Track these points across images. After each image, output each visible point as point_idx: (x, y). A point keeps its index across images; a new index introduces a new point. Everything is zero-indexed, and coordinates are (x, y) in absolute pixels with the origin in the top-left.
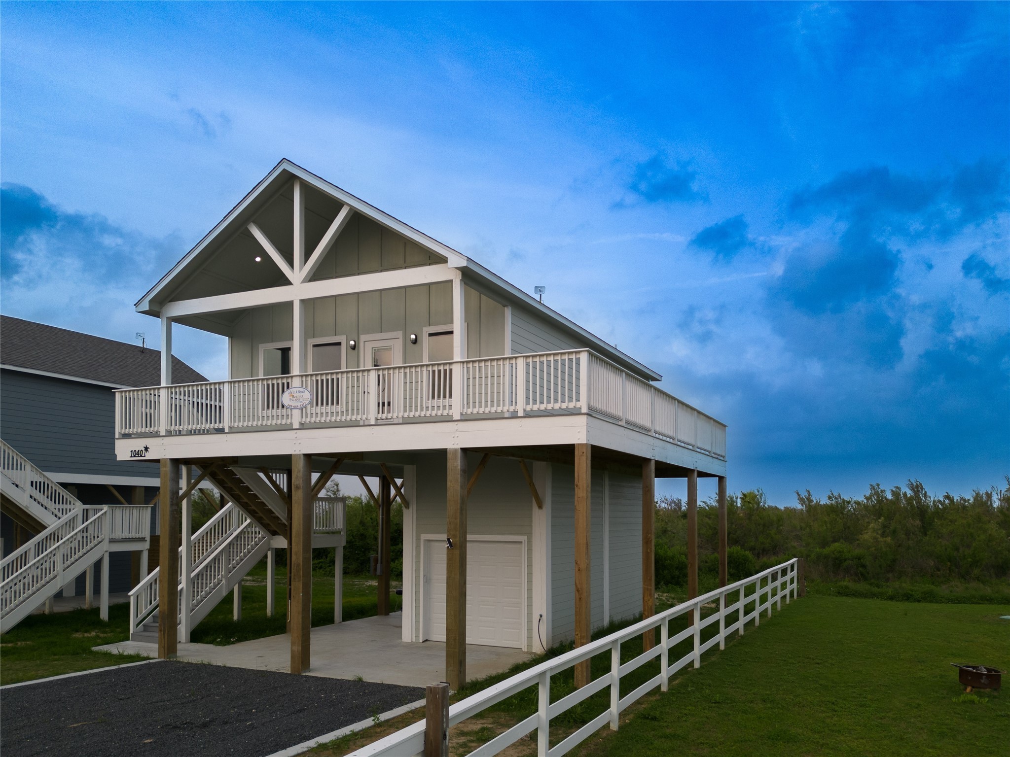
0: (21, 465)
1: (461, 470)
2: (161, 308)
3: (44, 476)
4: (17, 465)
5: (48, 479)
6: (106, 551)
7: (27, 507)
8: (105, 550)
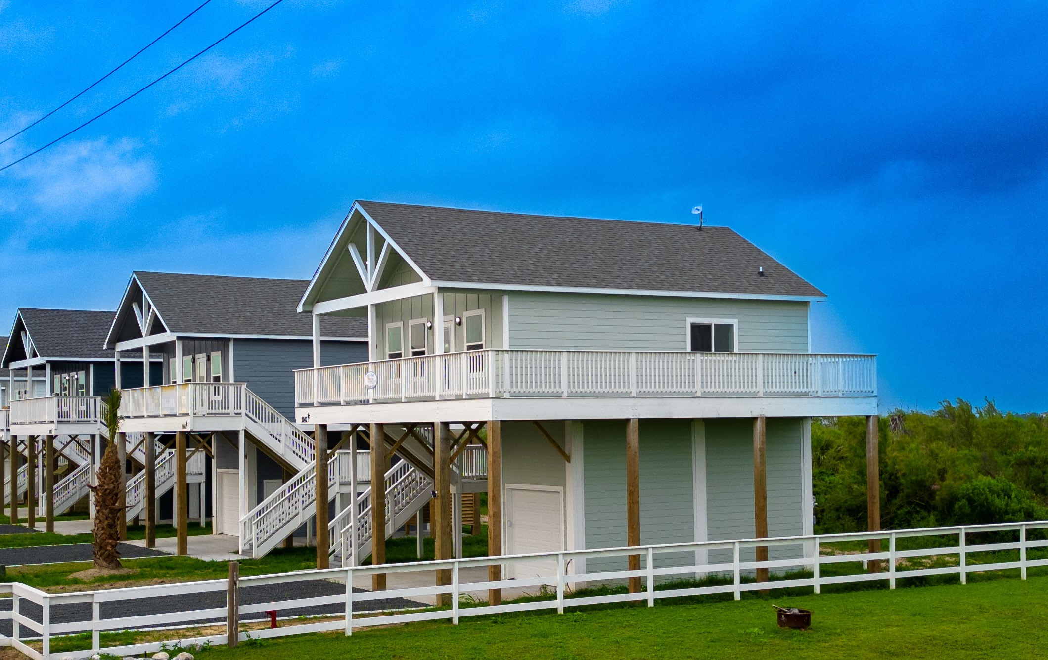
0: (275, 418)
1: (441, 439)
2: (312, 307)
3: (293, 426)
4: (272, 418)
5: (295, 428)
6: (338, 493)
7: (282, 455)
8: (337, 491)
